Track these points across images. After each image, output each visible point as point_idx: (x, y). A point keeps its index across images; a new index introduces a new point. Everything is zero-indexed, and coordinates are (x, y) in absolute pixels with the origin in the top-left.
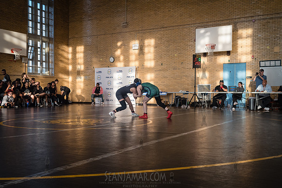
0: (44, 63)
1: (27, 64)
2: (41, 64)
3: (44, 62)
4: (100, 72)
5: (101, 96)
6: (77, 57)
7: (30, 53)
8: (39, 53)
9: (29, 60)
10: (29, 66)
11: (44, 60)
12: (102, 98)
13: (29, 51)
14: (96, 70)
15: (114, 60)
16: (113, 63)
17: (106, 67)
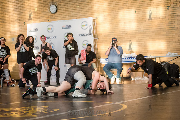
4: (36, 30)
15: (57, 10)
16: (55, 14)
17: (45, 21)
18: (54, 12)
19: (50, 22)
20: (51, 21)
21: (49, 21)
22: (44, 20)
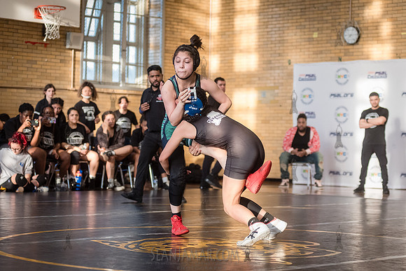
0: (132, 50)
1: (79, 54)
2: (124, 52)
3: (132, 44)
4: (311, 77)
5: (313, 159)
6: (237, 28)
7: (92, 17)
8: (117, 17)
9: (87, 38)
10: (86, 60)
11: (132, 39)
12: (317, 167)
13: (88, 12)
14: (299, 70)
15: (359, 38)
16: (355, 47)
17: (332, 59)
18: (353, 42)
19: (342, 62)
20: (344, 60)
21: (340, 60)
22: (329, 58)
